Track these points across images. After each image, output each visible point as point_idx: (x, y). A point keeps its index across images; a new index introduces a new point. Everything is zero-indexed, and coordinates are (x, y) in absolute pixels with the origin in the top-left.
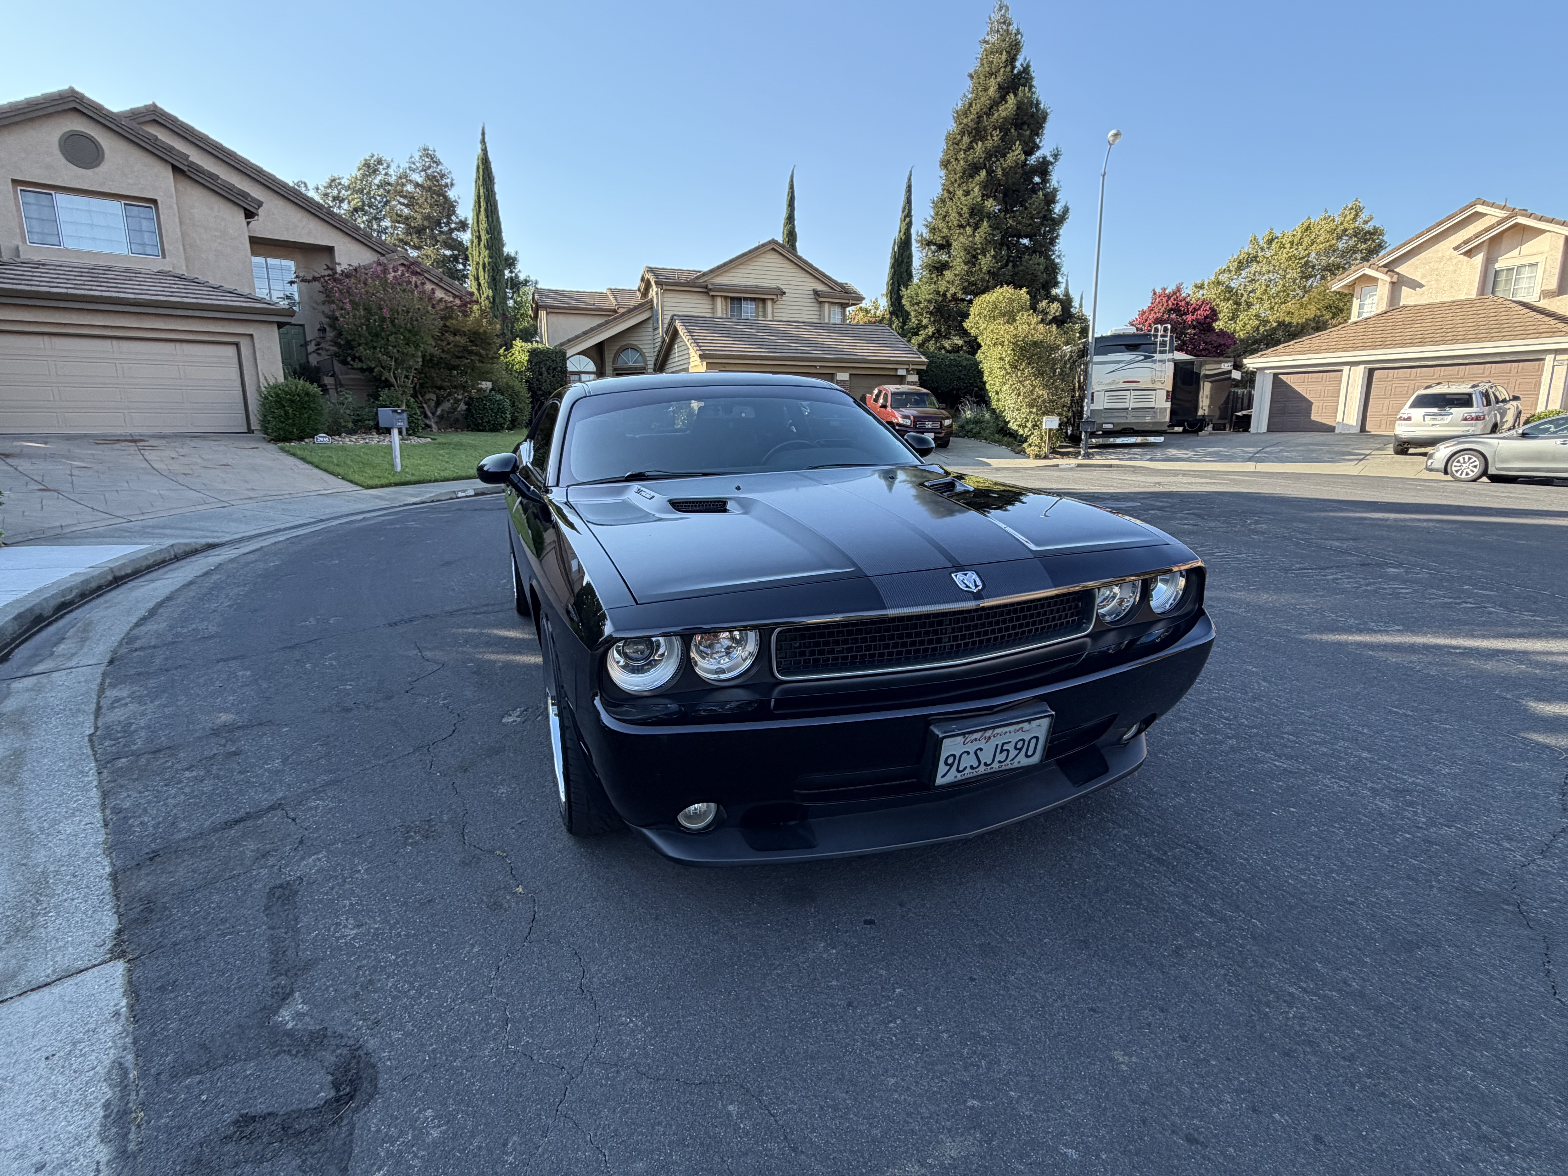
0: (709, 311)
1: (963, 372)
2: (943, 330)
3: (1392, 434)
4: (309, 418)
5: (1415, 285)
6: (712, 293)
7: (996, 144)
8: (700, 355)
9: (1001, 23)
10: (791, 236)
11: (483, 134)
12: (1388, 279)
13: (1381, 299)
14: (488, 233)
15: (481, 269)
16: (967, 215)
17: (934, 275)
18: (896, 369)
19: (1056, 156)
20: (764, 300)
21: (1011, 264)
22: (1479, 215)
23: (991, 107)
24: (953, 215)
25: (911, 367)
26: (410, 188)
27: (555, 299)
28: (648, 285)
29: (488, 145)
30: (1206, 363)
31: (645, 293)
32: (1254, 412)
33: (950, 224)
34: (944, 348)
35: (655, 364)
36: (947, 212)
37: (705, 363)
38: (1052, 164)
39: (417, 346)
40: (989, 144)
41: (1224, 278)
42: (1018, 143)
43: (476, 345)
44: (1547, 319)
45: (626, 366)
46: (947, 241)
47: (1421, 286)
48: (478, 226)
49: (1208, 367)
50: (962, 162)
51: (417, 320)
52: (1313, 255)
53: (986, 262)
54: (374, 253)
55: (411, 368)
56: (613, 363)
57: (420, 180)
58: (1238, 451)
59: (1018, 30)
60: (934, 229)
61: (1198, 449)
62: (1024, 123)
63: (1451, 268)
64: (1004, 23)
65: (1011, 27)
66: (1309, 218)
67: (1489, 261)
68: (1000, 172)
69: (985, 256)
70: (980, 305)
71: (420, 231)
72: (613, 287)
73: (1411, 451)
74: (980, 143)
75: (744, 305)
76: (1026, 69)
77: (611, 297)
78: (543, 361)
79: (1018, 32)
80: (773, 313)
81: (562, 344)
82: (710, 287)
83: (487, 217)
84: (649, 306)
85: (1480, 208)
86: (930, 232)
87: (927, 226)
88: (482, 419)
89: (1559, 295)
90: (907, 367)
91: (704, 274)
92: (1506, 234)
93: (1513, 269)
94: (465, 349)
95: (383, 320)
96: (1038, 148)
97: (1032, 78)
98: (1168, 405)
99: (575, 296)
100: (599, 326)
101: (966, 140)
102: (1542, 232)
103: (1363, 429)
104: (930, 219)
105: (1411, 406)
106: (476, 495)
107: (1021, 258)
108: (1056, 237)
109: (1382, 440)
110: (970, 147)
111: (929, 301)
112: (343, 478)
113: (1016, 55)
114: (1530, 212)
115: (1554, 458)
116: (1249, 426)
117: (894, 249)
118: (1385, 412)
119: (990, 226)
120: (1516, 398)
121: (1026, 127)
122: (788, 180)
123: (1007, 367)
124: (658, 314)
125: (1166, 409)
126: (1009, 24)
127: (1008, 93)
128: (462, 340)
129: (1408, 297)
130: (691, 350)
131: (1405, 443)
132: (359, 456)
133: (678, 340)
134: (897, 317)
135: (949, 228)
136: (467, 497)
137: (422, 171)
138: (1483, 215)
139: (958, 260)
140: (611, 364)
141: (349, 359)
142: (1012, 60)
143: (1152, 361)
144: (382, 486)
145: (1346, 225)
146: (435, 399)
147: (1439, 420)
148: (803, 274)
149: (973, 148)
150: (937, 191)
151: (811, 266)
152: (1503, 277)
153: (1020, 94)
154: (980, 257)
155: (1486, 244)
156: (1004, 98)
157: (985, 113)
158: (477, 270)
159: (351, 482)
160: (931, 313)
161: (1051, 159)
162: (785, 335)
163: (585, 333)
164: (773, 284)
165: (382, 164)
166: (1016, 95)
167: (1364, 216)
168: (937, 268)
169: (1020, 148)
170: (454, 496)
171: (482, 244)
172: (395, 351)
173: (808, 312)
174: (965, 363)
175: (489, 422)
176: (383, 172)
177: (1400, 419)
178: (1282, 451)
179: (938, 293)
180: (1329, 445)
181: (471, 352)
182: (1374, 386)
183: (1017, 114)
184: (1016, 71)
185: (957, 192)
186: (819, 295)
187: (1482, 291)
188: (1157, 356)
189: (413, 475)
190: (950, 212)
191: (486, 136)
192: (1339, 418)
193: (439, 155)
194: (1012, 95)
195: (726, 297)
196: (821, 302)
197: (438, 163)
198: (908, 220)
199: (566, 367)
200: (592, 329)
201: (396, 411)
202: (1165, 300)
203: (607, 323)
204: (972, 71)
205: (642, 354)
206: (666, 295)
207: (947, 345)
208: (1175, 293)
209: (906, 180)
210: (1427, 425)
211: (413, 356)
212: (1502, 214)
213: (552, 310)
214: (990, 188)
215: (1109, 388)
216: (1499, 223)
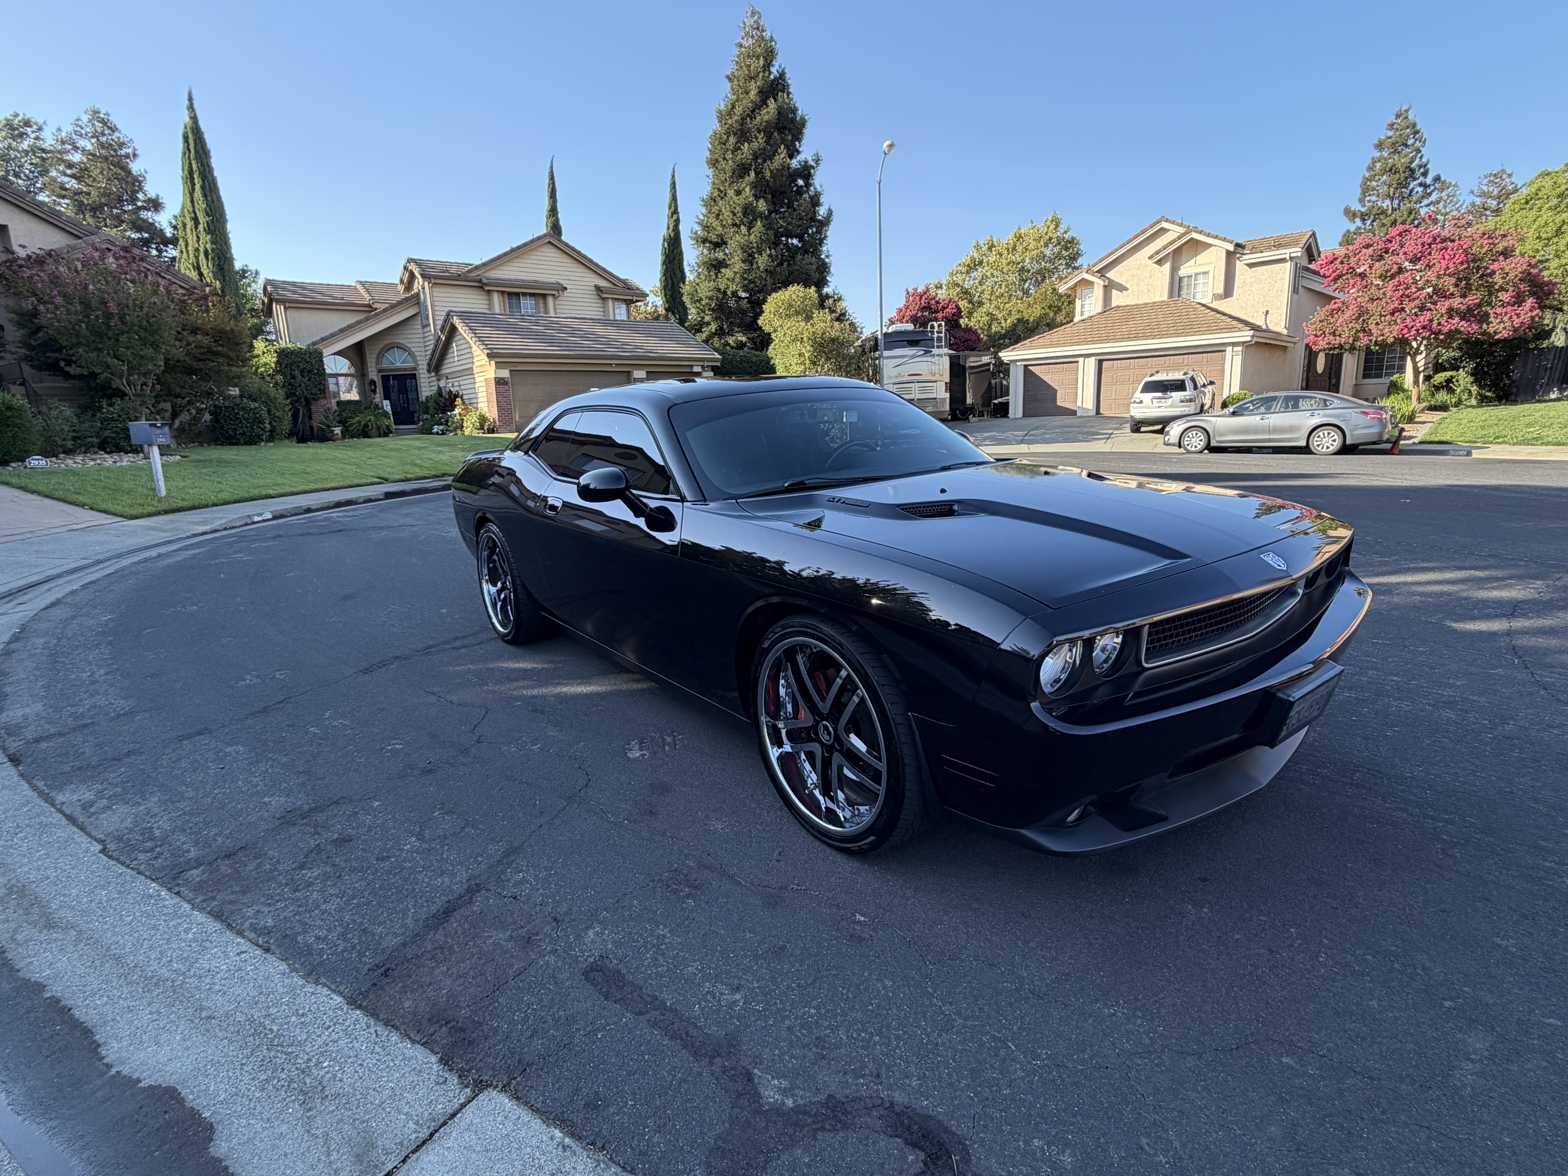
0: (486, 307)
1: (754, 368)
2: (725, 326)
3: (1128, 415)
4: (14, 437)
5: (1122, 288)
6: (487, 288)
7: (761, 147)
8: (488, 354)
9: (755, 29)
10: (556, 229)
11: (190, 99)
12: (1102, 283)
13: (1096, 300)
14: (207, 214)
15: (202, 256)
16: (741, 214)
17: (712, 273)
18: (692, 366)
19: (817, 161)
20: (544, 296)
21: (786, 263)
22: (1163, 231)
23: (753, 111)
24: (726, 213)
25: (706, 364)
26: (76, 157)
27: (294, 292)
28: (412, 276)
29: (198, 112)
30: (970, 356)
31: (409, 286)
32: (1011, 398)
33: (724, 223)
34: (729, 344)
35: (429, 365)
36: (720, 211)
37: (493, 363)
38: (813, 168)
39: (156, 347)
40: (755, 145)
41: (959, 279)
42: (782, 147)
43: (221, 345)
44: (1224, 318)
45: (392, 367)
46: (722, 240)
47: (1127, 289)
48: (193, 207)
49: (972, 359)
50: (730, 162)
51: (154, 316)
52: (1027, 260)
53: (762, 261)
54: (64, 235)
55: (149, 372)
56: (377, 363)
57: (89, 147)
58: (1009, 434)
59: (772, 38)
60: (708, 227)
61: (976, 434)
62: (785, 128)
63: (1148, 275)
64: (758, 28)
65: (764, 34)
66: (1019, 228)
67: (1174, 270)
68: (768, 174)
69: (761, 254)
70: (775, 302)
71: (95, 209)
72: (363, 280)
73: (1143, 429)
74: (746, 144)
75: (523, 301)
76: (782, 75)
77: (362, 291)
78: (295, 362)
79: (772, 39)
80: (555, 309)
81: (314, 344)
82: (485, 281)
83: (205, 196)
84: (416, 300)
85: (1165, 225)
86: (703, 230)
87: (699, 223)
88: (235, 430)
89: (1225, 298)
90: (702, 363)
91: (477, 268)
92: (1184, 247)
93: (1191, 276)
94: (210, 351)
95: (108, 316)
96: (798, 152)
97: (788, 86)
98: (948, 395)
99: (318, 289)
100: (359, 322)
101: (732, 140)
102: (1211, 245)
103: (1098, 412)
104: (701, 217)
105: (1142, 392)
106: (275, 518)
107: (793, 257)
108: (824, 238)
109: (1119, 422)
110: (736, 149)
111: (710, 298)
112: (91, 509)
113: (771, 61)
114: (1200, 229)
115: (1256, 431)
116: (1008, 413)
117: (663, 246)
118: (1113, 397)
119: (764, 226)
120: (1212, 383)
121: (787, 132)
122: (548, 170)
123: (808, 362)
124: (427, 310)
125: (945, 399)
126: (763, 31)
127: (768, 98)
128: (206, 340)
129: (1118, 299)
130: (475, 348)
131: (1139, 422)
132: (99, 480)
133: (456, 338)
134: (673, 314)
135: (724, 226)
136: (264, 521)
137: (93, 137)
138: (1167, 230)
139: (736, 258)
140: (374, 365)
141: (62, 364)
142: (767, 66)
143: (931, 356)
144: (149, 515)
145: (1050, 234)
146: (170, 409)
147: (1163, 403)
148: (582, 269)
149: (739, 148)
150: (706, 189)
151: (590, 261)
152: (1185, 282)
153: (780, 100)
154: (756, 256)
155: (1171, 255)
156: (764, 103)
157: (748, 115)
158: (197, 257)
159: (105, 512)
160: (713, 310)
161: (813, 164)
162: (573, 332)
163: (342, 331)
164: (552, 279)
165: (30, 126)
166: (776, 100)
167: (1063, 227)
168: (714, 266)
169: (785, 151)
170: (249, 521)
171: (201, 227)
172: (129, 353)
173: (591, 308)
174: (754, 359)
175: (244, 434)
176: (33, 136)
177: (1135, 402)
178: (1044, 433)
179: (719, 290)
180: (1078, 427)
181: (216, 354)
182: (1103, 375)
183: (778, 119)
184: (772, 77)
185: (729, 192)
186: (601, 291)
187: (1171, 295)
188: (935, 351)
189: (183, 500)
190: (724, 211)
191: (194, 102)
192: (1079, 404)
193: (114, 119)
194: (772, 100)
195: (503, 292)
196: (604, 299)
197: (114, 129)
198: (675, 217)
199: (324, 369)
200: (350, 327)
201: (155, 425)
202: (918, 298)
203: (367, 319)
204: (729, 73)
205: (411, 354)
206: (435, 290)
207: (731, 342)
208: (925, 293)
209: (670, 177)
210: (1155, 407)
211: (152, 359)
212: (1181, 230)
213: (291, 304)
214: (761, 189)
215: (896, 380)
216: (1180, 238)
